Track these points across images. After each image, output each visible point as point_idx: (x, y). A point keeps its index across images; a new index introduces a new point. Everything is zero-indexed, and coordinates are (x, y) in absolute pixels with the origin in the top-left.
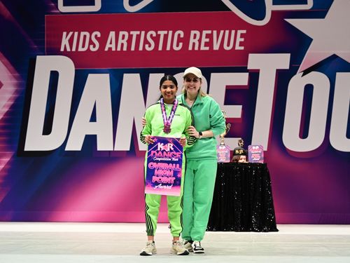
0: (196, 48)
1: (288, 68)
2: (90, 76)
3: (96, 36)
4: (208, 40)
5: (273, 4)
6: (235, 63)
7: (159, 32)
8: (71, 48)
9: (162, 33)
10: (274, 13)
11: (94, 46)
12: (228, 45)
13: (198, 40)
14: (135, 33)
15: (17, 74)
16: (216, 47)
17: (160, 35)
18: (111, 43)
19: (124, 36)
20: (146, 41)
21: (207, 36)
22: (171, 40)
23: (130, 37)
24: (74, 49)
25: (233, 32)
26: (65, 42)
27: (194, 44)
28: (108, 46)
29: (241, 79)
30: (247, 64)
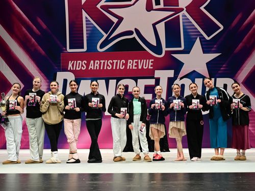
0: (131, 68)
1: (173, 76)
2: (82, 81)
3: (85, 63)
4: (136, 64)
6: (149, 74)
8: (73, 68)
9: (115, 61)
10: (166, 51)
11: (84, 68)
12: (146, 66)
13: (131, 64)
14: (102, 61)
15: (48, 81)
16: (140, 67)
19: (97, 63)
20: (108, 65)
21: (136, 62)
22: (119, 64)
23: (100, 63)
24: (74, 69)
25: (148, 60)
26: (70, 65)
27: (130, 66)
28: (90, 67)
29: (152, 82)
30: (154, 75)
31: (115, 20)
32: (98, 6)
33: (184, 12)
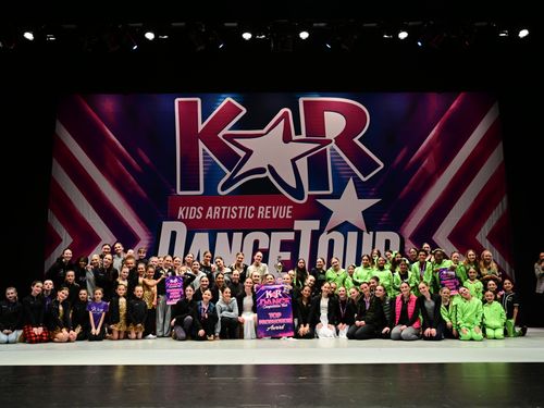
0: (262, 217)
1: (318, 228)
2: (196, 234)
3: (200, 209)
4: (269, 212)
5: (310, 190)
6: (286, 226)
7: (239, 207)
8: (185, 216)
9: (241, 208)
10: (309, 196)
11: (199, 216)
12: (282, 215)
13: (263, 212)
14: (224, 208)
15: (150, 233)
16: (274, 216)
18: (209, 214)
19: (217, 210)
20: (232, 212)
21: (269, 209)
22: (247, 212)
23: (222, 210)
24: (187, 217)
25: (285, 207)
26: (181, 213)
27: (261, 214)
28: (208, 216)
29: (290, 236)
30: (293, 226)
31: (242, 154)
32: (220, 135)
33: (333, 144)
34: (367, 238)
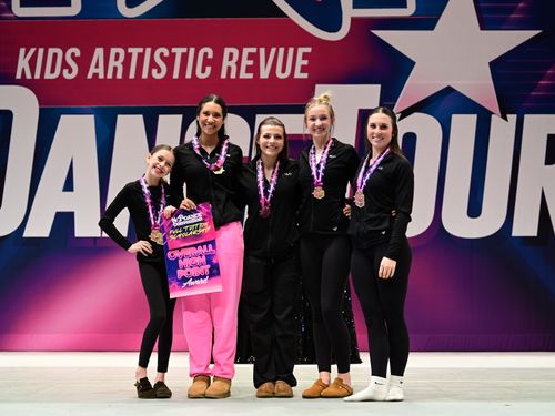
0: (233, 76)
2: (62, 117)
3: (73, 54)
4: (251, 63)
5: (354, 7)
7: (174, 50)
8: (33, 73)
9: (179, 51)
10: (354, 20)
11: (70, 72)
12: (283, 71)
13: (235, 63)
14: (135, 51)
16: (264, 74)
17: (175, 54)
18: (97, 66)
19: (117, 56)
20: (154, 63)
21: (251, 56)
22: (194, 62)
23: (128, 57)
24: (37, 76)
25: (291, 50)
26: (23, 63)
27: (229, 69)
28: (92, 70)
34: (501, 129)
